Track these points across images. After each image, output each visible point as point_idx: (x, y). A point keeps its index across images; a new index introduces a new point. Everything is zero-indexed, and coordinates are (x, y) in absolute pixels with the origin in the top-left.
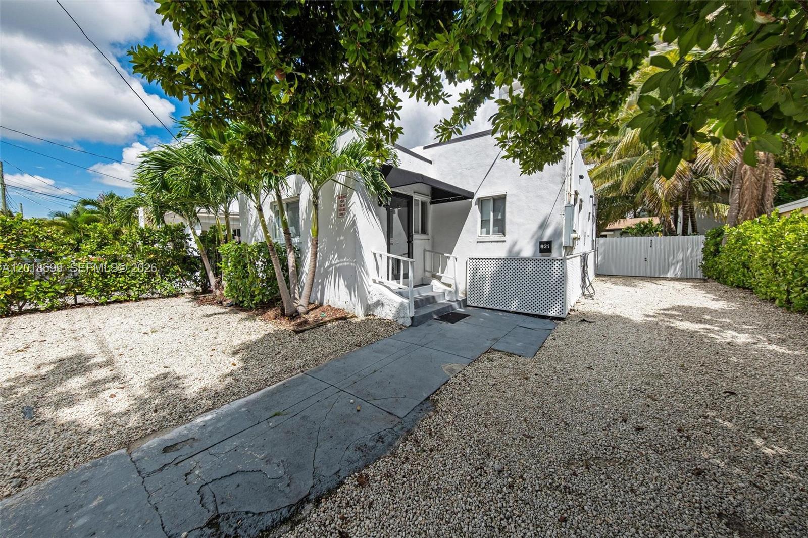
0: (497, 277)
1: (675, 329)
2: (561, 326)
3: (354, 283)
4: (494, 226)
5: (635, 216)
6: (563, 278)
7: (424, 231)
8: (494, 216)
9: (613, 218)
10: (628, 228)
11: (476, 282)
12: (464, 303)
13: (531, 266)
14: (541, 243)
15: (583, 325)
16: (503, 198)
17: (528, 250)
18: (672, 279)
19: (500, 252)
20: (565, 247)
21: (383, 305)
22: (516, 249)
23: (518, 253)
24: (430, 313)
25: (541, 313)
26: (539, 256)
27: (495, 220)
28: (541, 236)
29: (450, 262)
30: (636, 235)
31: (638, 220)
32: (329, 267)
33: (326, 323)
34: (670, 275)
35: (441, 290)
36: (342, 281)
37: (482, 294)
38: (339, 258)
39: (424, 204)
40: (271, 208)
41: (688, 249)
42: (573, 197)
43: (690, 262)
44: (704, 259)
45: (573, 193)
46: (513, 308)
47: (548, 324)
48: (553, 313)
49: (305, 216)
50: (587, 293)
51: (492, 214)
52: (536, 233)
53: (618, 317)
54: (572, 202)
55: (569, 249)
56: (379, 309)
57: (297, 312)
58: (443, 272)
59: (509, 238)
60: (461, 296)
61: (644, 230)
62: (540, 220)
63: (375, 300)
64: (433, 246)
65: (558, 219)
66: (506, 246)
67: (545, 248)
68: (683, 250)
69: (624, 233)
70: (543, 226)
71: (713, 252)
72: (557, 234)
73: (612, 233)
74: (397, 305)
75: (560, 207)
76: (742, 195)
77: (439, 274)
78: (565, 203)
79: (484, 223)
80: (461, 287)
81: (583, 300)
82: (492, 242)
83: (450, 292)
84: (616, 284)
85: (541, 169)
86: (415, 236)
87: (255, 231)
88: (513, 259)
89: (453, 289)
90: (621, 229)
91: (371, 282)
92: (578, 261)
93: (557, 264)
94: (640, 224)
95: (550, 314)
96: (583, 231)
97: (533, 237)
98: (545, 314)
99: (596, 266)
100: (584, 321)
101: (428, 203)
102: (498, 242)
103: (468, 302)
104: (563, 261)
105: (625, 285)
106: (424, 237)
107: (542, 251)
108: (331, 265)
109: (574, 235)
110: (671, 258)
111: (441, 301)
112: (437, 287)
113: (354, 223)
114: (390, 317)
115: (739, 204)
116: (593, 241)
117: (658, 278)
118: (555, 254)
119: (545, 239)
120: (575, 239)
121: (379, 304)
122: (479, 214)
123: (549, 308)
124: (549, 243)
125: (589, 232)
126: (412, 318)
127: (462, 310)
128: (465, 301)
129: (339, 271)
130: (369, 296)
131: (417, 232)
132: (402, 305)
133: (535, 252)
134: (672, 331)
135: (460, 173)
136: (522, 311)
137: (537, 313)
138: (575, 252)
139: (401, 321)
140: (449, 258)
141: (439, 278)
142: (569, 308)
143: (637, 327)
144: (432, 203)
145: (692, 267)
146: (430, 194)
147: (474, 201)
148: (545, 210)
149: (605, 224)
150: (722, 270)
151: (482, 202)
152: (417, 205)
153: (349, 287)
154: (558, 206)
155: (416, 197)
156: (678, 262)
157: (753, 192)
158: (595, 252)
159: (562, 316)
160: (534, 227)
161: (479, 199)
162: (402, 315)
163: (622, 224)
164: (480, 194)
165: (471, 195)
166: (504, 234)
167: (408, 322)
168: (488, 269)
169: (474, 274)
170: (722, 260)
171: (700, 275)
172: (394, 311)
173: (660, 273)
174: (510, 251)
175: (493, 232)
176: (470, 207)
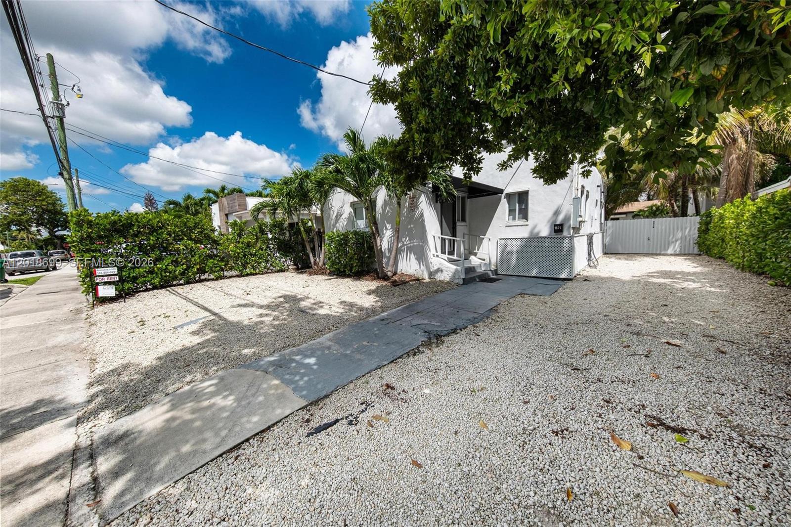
0: (522, 251)
1: (650, 283)
2: (569, 284)
3: (421, 257)
4: (519, 214)
5: (649, 199)
6: (571, 250)
7: (463, 220)
8: (519, 206)
9: (621, 203)
10: (640, 211)
11: (505, 256)
12: (495, 272)
13: (547, 242)
14: (555, 225)
15: (585, 282)
16: (526, 193)
17: (545, 231)
18: (671, 255)
19: (524, 233)
20: (573, 228)
21: (442, 271)
22: (536, 231)
23: (538, 233)
24: (474, 277)
25: (555, 276)
26: (554, 235)
27: (520, 210)
28: (555, 221)
29: (485, 242)
30: (647, 217)
31: (650, 203)
32: (401, 247)
33: (409, 281)
34: (670, 251)
35: (479, 263)
36: (412, 255)
37: (510, 265)
38: (410, 240)
39: (463, 198)
40: (351, 206)
41: (686, 228)
42: (580, 191)
43: (688, 240)
44: (699, 237)
45: (580, 187)
46: (534, 274)
47: (560, 282)
48: (563, 276)
49: (381, 211)
50: (592, 264)
51: (517, 205)
52: (551, 218)
53: (612, 278)
54: (579, 195)
55: (577, 230)
56: (439, 274)
57: (387, 276)
58: (478, 250)
59: (531, 222)
60: (493, 267)
61: (654, 213)
62: (554, 209)
63: (436, 268)
64: (470, 231)
65: (567, 208)
66: (529, 229)
67: (558, 229)
68: (682, 229)
69: (636, 215)
70: (557, 213)
71: (705, 229)
72: (567, 218)
73: (624, 216)
74: (453, 271)
75: (569, 199)
76: (729, 181)
77: (476, 251)
78: (573, 196)
79: (511, 211)
80: (493, 261)
81: (588, 269)
82: (517, 226)
83: (485, 264)
84: (619, 259)
85: (555, 183)
86: (458, 224)
87: (336, 223)
88: (533, 239)
89: (487, 261)
90: (633, 212)
91: (432, 256)
92: (585, 240)
93: (567, 240)
94: (651, 207)
95: (561, 277)
96: (590, 215)
97: (549, 221)
98: (558, 277)
99: (604, 246)
100: (586, 280)
101: (466, 198)
102: (522, 225)
103: (499, 271)
104: (571, 238)
105: (626, 259)
106: (463, 224)
107: (556, 231)
108: (404, 245)
109: (580, 219)
110: (671, 237)
111: (479, 270)
112: (474, 261)
113: (422, 215)
114: (448, 279)
115: (726, 189)
116: (601, 224)
117: (660, 254)
118: (565, 233)
119: (558, 223)
120: (580, 222)
121: (439, 270)
122: (507, 205)
123: (561, 272)
124: (561, 225)
125: (596, 215)
126: (464, 279)
127: (495, 277)
128: (496, 271)
129: (410, 249)
130: (431, 266)
131: (459, 220)
132: (456, 270)
133: (551, 232)
134: (647, 284)
135: (492, 175)
136: (541, 276)
137: (552, 276)
138: (582, 232)
139: (456, 281)
140: (483, 238)
141: (476, 254)
142: (576, 273)
143: (624, 283)
144: (469, 198)
145: (690, 244)
146: (468, 192)
147: (503, 196)
148: (558, 201)
149: (614, 208)
150: (710, 245)
151: (509, 196)
152: (459, 199)
153: (417, 259)
154: (568, 198)
156: (677, 241)
157: (738, 179)
158: (603, 233)
159: (570, 277)
160: (550, 214)
161: (507, 194)
162: (457, 277)
163: (634, 207)
164: (509, 190)
165: (501, 191)
166: (527, 220)
167: (461, 282)
168: (514, 246)
169: (504, 250)
170: (711, 236)
171: (696, 251)
172: (451, 274)
173: (661, 251)
174: (531, 232)
175: (519, 219)
176: (500, 200)
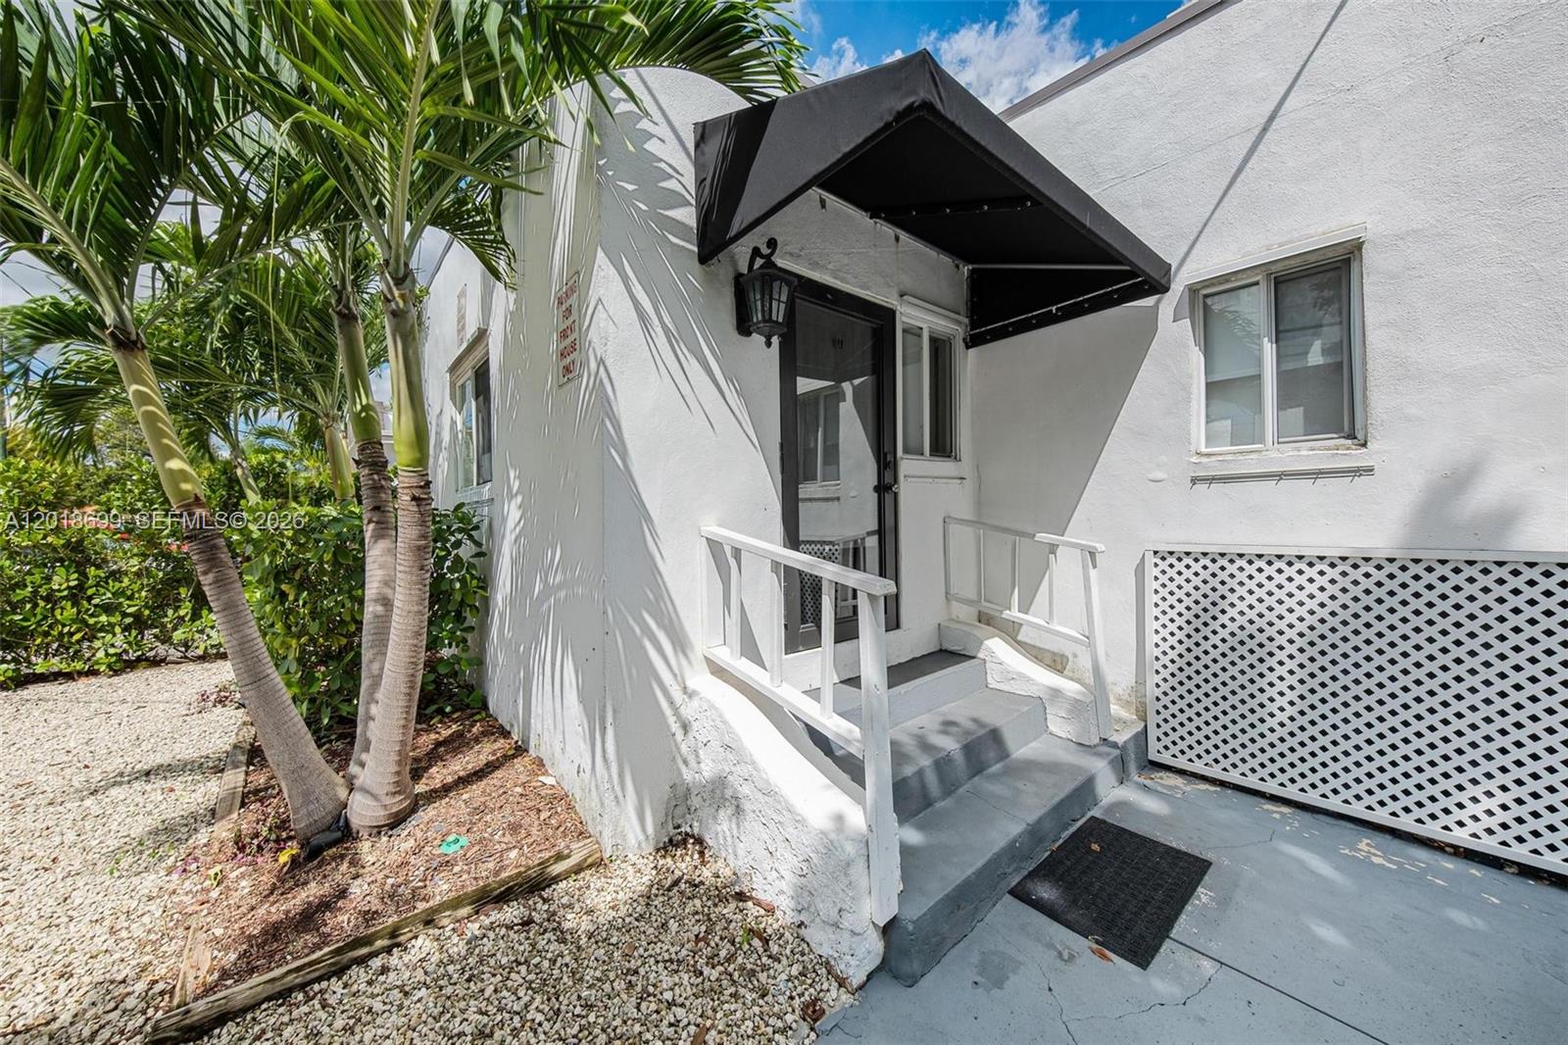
4: (1283, 403)
7: (942, 446)
8: (1280, 357)
16: (1340, 261)
27: (1291, 377)
29: (1065, 567)
35: (1025, 687)
39: (940, 348)
51: (1269, 350)
58: (1025, 608)
60: (1121, 719)
64: (980, 503)
77: (1014, 613)
79: (1228, 393)
80: (1120, 677)
82: (1281, 476)
83: (1068, 698)
86: (907, 466)
89: (1079, 683)
101: (959, 345)
102: (1317, 474)
103: (1153, 746)
106: (943, 467)
112: (1006, 672)
122: (1197, 358)
126: (888, 930)
131: (914, 450)
140: (1053, 548)
141: (1010, 632)
144: (973, 341)
146: (963, 309)
147: (1170, 301)
151: (1205, 301)
152: (914, 358)
155: (908, 315)
161: (1193, 290)
164: (1207, 263)
167: (871, 954)
175: (1281, 434)
176: (1148, 327)
